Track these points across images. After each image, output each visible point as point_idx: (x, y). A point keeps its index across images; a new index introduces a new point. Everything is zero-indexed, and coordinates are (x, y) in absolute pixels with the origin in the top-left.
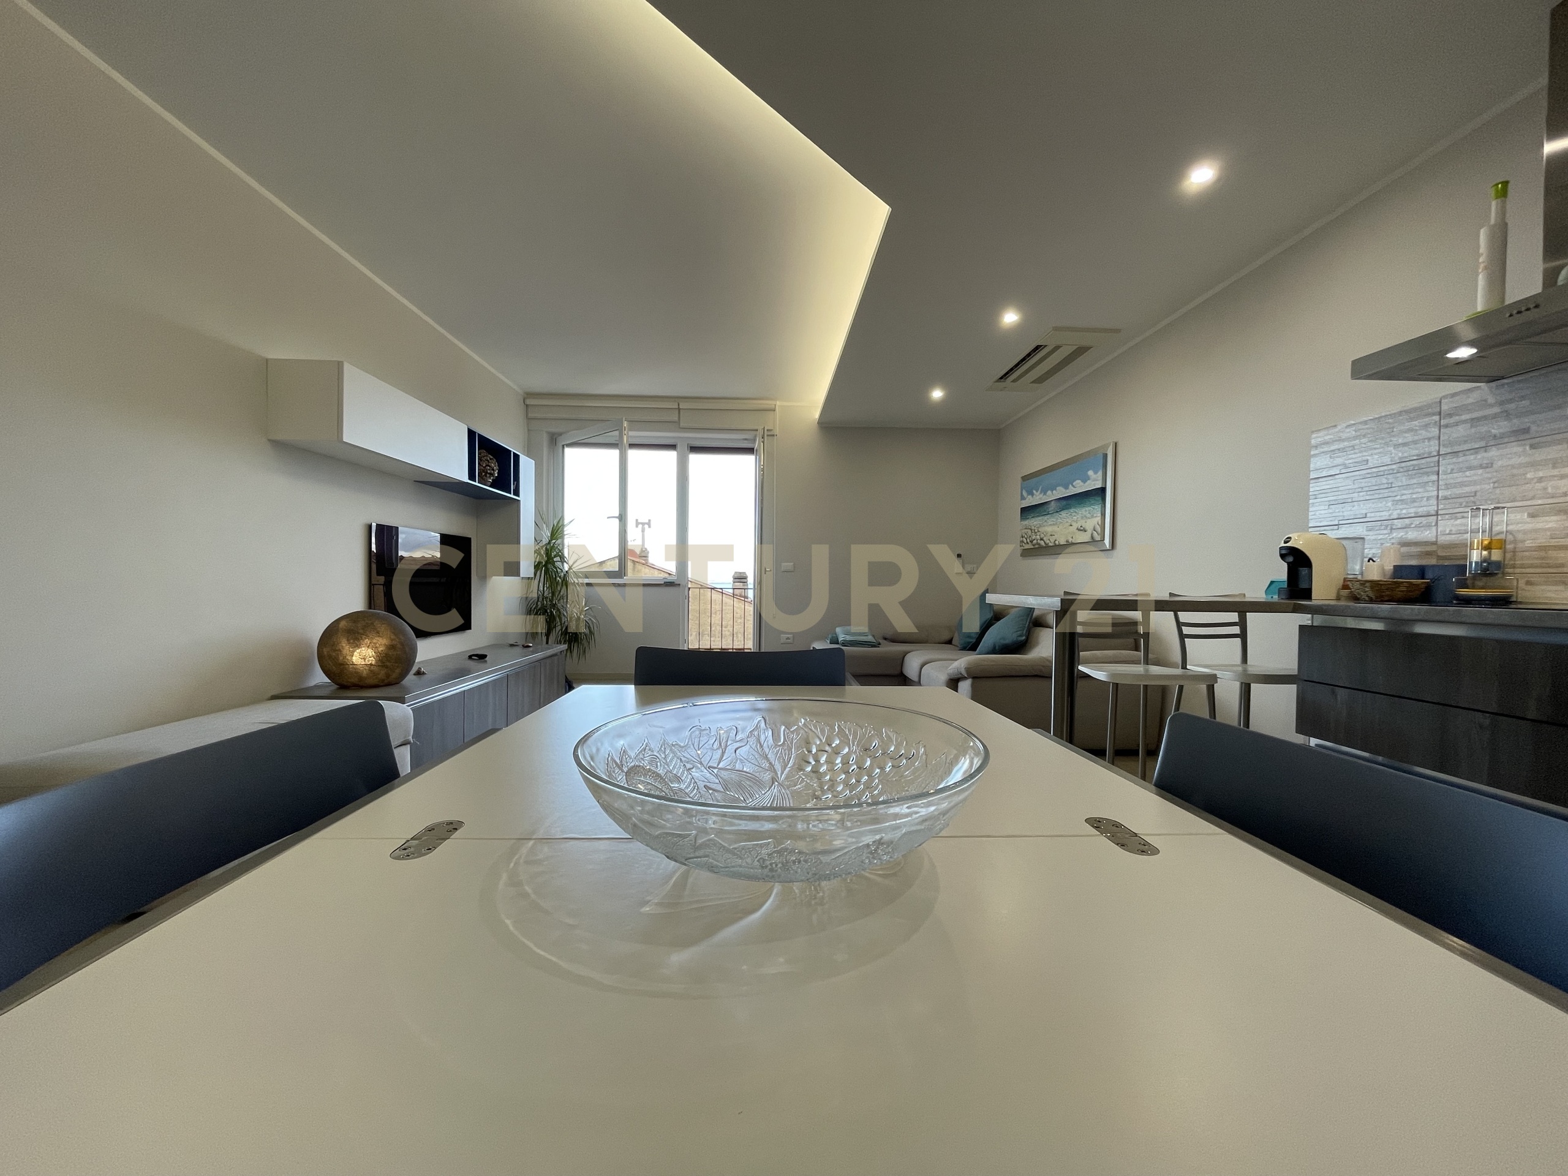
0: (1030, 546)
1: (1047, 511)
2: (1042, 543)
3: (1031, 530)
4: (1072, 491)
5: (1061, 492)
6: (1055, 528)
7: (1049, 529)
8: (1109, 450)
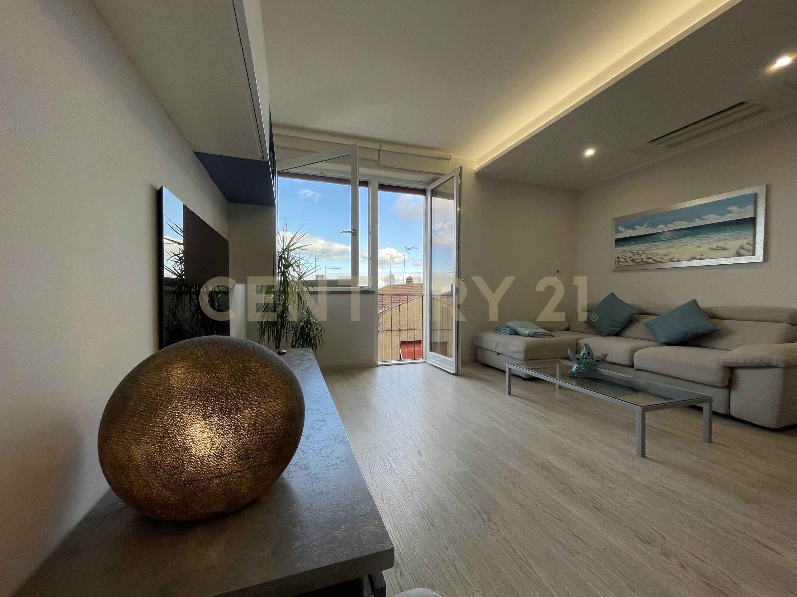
0: (631, 263)
2: (651, 261)
3: (632, 253)
6: (674, 250)
7: (662, 251)
8: (760, 190)
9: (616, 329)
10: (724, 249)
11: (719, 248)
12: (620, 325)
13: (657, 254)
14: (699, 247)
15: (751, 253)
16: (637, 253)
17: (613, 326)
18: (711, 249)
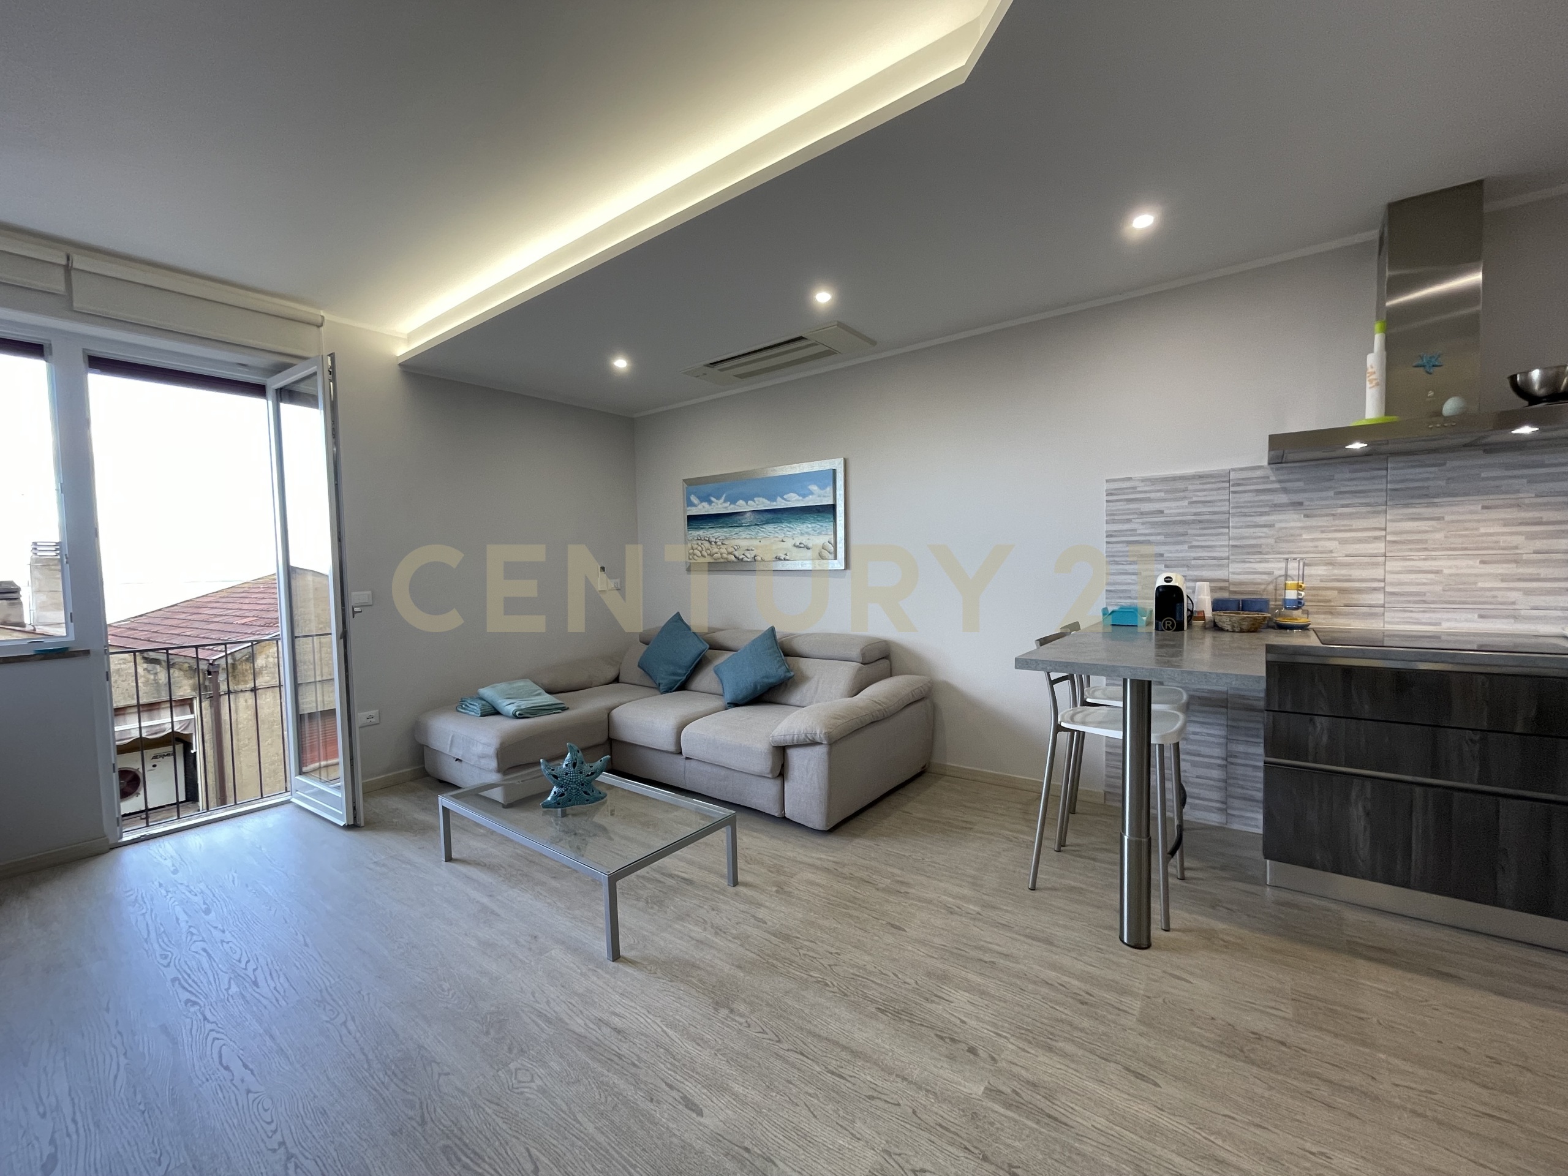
1: (739, 522)
2: (733, 558)
3: (710, 542)
4: (780, 504)
5: (763, 504)
6: (756, 542)
7: (744, 543)
8: (838, 464)
9: (679, 678)
10: (808, 548)
11: (802, 546)
12: (684, 672)
13: (739, 547)
14: (783, 541)
15: (832, 556)
16: (716, 543)
17: (675, 674)
18: (794, 545)
